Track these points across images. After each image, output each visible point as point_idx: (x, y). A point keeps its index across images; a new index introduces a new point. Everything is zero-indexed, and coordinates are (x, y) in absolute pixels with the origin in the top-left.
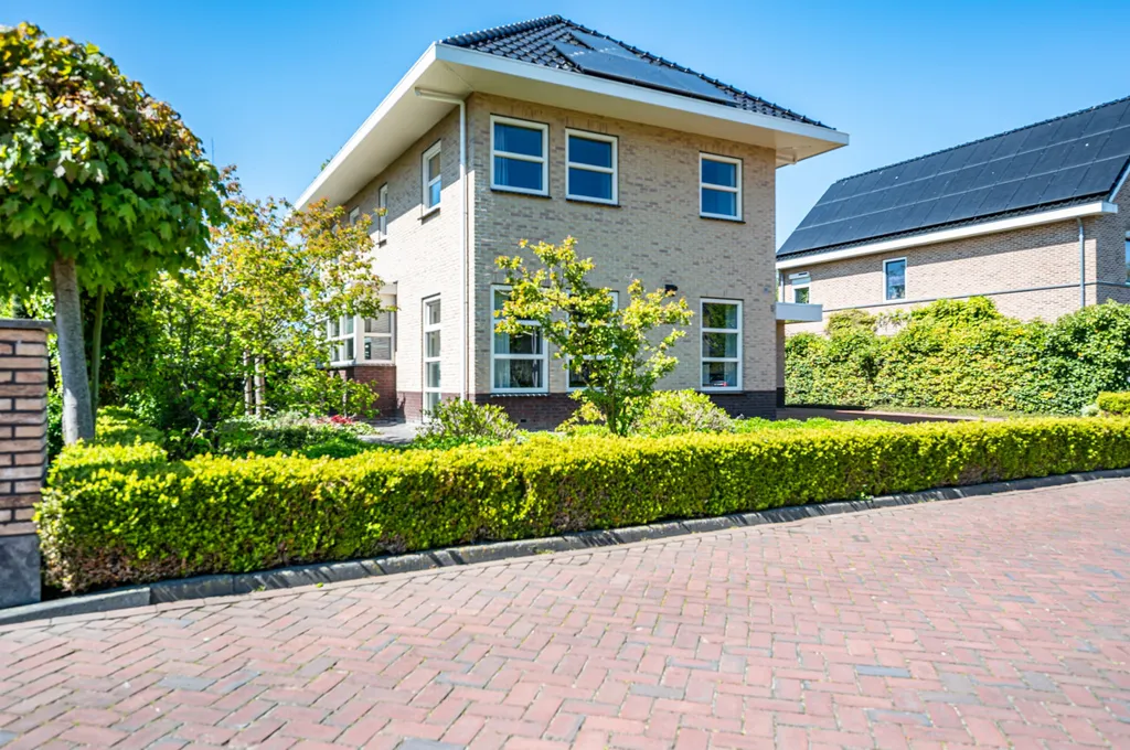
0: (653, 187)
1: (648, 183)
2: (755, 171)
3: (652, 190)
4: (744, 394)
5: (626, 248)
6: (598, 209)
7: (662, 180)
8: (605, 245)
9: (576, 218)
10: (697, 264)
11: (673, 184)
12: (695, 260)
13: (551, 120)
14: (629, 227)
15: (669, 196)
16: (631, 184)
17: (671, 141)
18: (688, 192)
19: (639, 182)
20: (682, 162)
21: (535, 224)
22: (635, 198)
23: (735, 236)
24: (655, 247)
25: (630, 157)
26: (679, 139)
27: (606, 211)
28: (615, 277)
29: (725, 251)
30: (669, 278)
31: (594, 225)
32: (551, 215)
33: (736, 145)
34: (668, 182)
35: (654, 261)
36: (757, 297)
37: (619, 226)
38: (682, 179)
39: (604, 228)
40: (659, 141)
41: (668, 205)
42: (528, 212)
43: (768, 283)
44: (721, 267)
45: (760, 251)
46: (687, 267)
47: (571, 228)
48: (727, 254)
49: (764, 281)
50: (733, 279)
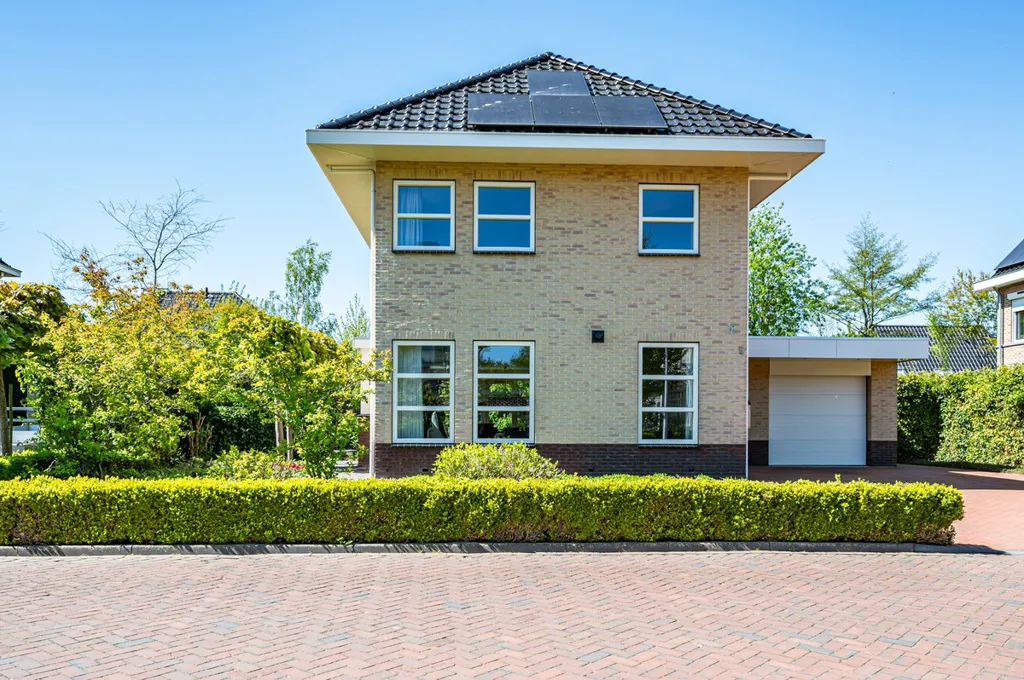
0: (578, 229)
1: (572, 225)
2: (717, 196)
3: (577, 233)
4: (699, 448)
5: (544, 295)
6: (510, 259)
7: (589, 220)
8: (518, 295)
9: (484, 269)
10: (634, 306)
11: (604, 223)
12: (632, 302)
13: (457, 176)
14: (548, 274)
15: (598, 236)
16: (551, 228)
17: (600, 177)
18: (623, 230)
19: (560, 225)
20: (616, 198)
21: (438, 280)
22: (554, 242)
23: (687, 272)
24: (579, 292)
25: (549, 201)
26: (611, 174)
27: (520, 260)
28: (530, 326)
29: (672, 289)
30: (596, 324)
31: (505, 275)
32: (456, 269)
33: (690, 170)
34: (596, 222)
35: (578, 306)
36: (718, 338)
37: (535, 274)
38: (614, 216)
39: (517, 277)
40: (584, 179)
41: (596, 246)
42: (431, 269)
43: (735, 321)
44: (667, 307)
45: (724, 286)
46: (620, 310)
47: (479, 280)
48: (675, 293)
49: (729, 321)
50: (684, 320)
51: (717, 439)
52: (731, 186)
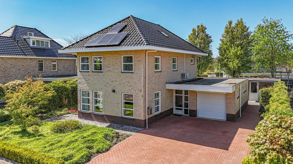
0: (110, 66)
1: (109, 65)
2: (137, 58)
3: (110, 67)
4: (133, 119)
5: (104, 81)
6: (98, 73)
7: (112, 64)
8: (100, 81)
9: (94, 75)
10: (120, 84)
11: (115, 65)
12: (120, 83)
13: (89, 55)
14: (105, 77)
15: (113, 68)
16: (105, 66)
17: (114, 54)
18: (118, 66)
19: (107, 65)
20: (117, 59)
21: (87, 78)
22: (106, 70)
23: (131, 76)
24: (110, 81)
25: (105, 60)
27: (100, 73)
28: (102, 88)
29: (128, 81)
30: (113, 88)
31: (97, 77)
32: (90, 75)
34: (113, 65)
35: (110, 84)
36: (137, 93)
37: (103, 76)
38: (116, 63)
39: (99, 77)
40: (111, 55)
41: (113, 70)
42: (85, 75)
43: (141, 89)
44: (127, 85)
45: (139, 80)
46: (118, 85)
47: (93, 78)
48: (128, 82)
49: (140, 89)
50: (130, 88)
51: (138, 118)
52: (140, 55)
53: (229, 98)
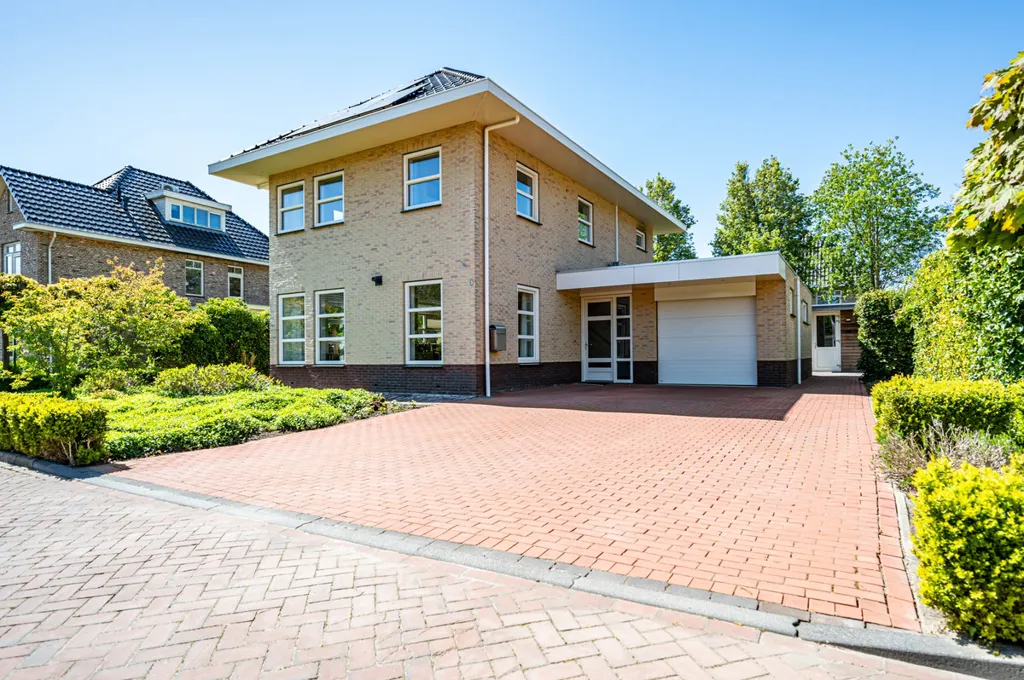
0: (366, 200)
1: (364, 197)
2: (453, 152)
3: (366, 202)
4: (446, 367)
5: (349, 253)
6: (330, 230)
7: (372, 191)
8: (335, 255)
9: (318, 239)
10: (399, 254)
11: (381, 191)
12: (398, 251)
13: (307, 176)
14: (350, 237)
15: (378, 202)
16: (351, 202)
17: (379, 156)
18: (393, 194)
19: (357, 199)
20: (388, 170)
21: (297, 251)
22: (353, 212)
23: (433, 220)
24: (367, 247)
25: (350, 182)
26: (385, 152)
27: (336, 229)
28: (341, 277)
29: (424, 236)
30: (377, 271)
31: (327, 242)
32: (306, 242)
33: (434, 134)
34: (377, 191)
35: (367, 259)
36: (455, 274)
37: (344, 238)
38: (387, 185)
39: (334, 242)
40: (370, 160)
41: (378, 210)
42: (293, 244)
43: (467, 257)
44: (420, 252)
45: (458, 228)
46: (392, 258)
47: (316, 248)
48: (426, 239)
49: (462, 258)
50: (431, 261)
51: (455, 360)
52: (463, 140)
53: (766, 309)
